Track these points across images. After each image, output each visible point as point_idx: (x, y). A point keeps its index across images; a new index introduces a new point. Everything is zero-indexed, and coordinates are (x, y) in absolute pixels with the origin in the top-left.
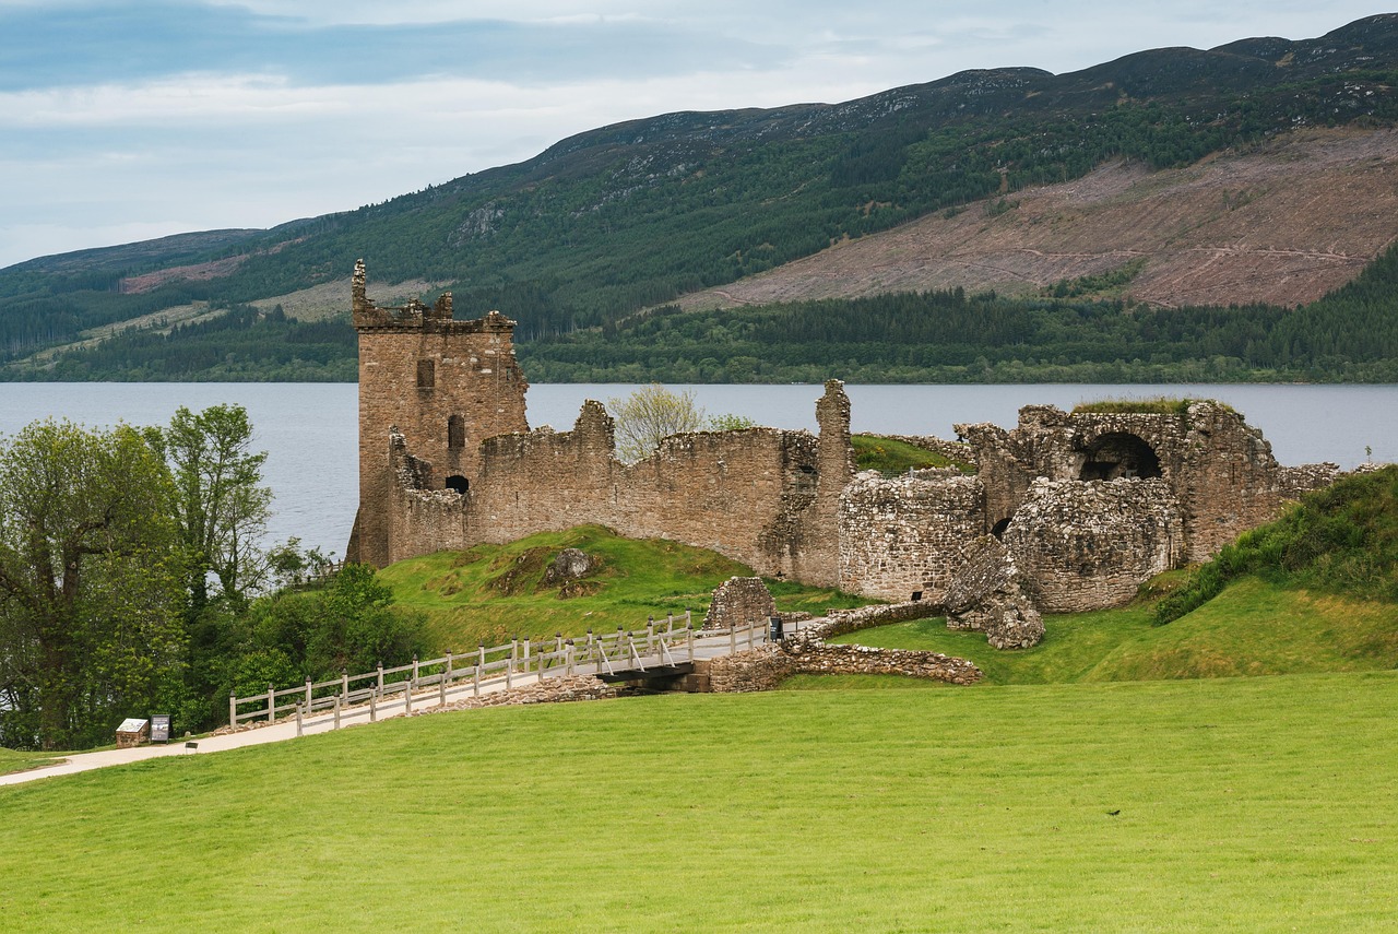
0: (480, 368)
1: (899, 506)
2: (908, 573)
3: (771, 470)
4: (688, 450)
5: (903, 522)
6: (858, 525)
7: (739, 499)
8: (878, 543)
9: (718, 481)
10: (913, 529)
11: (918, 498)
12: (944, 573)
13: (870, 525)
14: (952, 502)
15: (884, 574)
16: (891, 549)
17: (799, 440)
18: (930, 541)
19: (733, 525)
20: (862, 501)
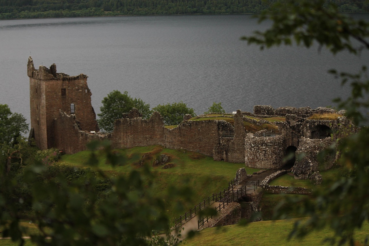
0: (79, 90)
1: (267, 145)
2: (269, 161)
3: (215, 131)
4: (189, 126)
5: (267, 148)
6: (255, 150)
7: (205, 138)
8: (261, 154)
9: (198, 133)
10: (270, 150)
11: (271, 142)
12: (277, 160)
13: (258, 149)
14: (279, 142)
15: (262, 162)
16: (264, 155)
17: (222, 123)
18: (274, 153)
19: (203, 145)
20: (255, 143)
